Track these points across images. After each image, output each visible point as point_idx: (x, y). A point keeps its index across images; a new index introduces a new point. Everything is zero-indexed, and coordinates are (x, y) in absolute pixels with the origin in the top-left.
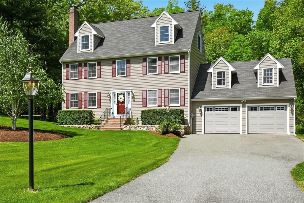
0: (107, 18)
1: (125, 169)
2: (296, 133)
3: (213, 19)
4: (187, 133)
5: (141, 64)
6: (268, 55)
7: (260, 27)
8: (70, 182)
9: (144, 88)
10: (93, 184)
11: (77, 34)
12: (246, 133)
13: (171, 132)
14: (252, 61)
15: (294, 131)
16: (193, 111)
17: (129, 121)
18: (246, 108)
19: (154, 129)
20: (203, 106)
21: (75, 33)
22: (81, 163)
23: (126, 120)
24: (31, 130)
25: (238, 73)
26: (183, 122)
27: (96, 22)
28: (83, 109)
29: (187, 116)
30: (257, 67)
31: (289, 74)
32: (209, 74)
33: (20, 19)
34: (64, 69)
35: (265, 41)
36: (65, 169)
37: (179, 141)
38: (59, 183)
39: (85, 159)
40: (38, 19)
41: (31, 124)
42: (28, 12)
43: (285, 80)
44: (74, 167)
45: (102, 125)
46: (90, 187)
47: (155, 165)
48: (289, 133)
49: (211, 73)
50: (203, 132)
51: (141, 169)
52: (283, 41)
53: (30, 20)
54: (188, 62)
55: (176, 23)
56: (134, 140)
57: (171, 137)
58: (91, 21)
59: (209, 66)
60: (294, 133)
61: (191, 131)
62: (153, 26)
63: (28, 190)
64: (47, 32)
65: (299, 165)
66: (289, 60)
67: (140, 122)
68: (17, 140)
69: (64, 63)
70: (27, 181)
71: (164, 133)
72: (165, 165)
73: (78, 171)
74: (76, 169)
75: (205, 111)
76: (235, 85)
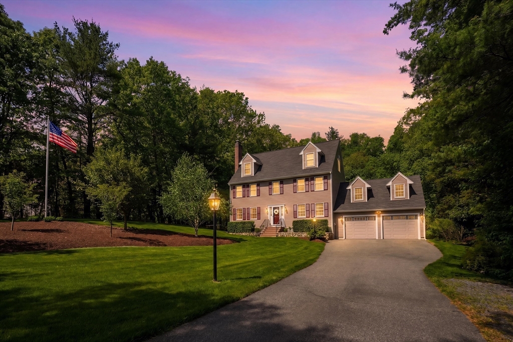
0: (264, 149)
1: (283, 266)
2: (426, 239)
3: (350, 146)
4: (331, 238)
5: (292, 185)
6: (399, 173)
7: (390, 149)
8: (242, 276)
9: (295, 204)
10: (260, 277)
11: (241, 163)
12: (382, 238)
13: (317, 238)
14: (385, 179)
15: (425, 236)
16: (335, 221)
17: (283, 230)
18: (381, 218)
19: (303, 236)
20: (344, 216)
21: (239, 161)
22: (250, 261)
23: (280, 228)
24: (215, 237)
25: (373, 189)
26: (328, 230)
27: (256, 153)
28: (246, 221)
29: (331, 225)
30: (390, 184)
31: (419, 189)
32: (348, 191)
33: (199, 154)
34: (231, 190)
35: (396, 161)
36: (238, 266)
37: (325, 245)
38: (235, 276)
39: (252, 259)
40: (213, 152)
41: (215, 233)
42: (205, 148)
43: (415, 194)
44: (245, 264)
45: (262, 232)
46: (258, 280)
47: (308, 264)
48: (419, 238)
49: (350, 190)
50: (344, 238)
51: (296, 266)
52: (412, 162)
53: (206, 154)
54: (330, 181)
55: (320, 151)
56: (288, 244)
57: (318, 242)
58: (252, 152)
59: (348, 184)
60: (425, 238)
61: (335, 237)
62: (300, 154)
63: (213, 281)
64: (218, 162)
65: (430, 265)
66: (418, 177)
67: (292, 230)
68: (200, 245)
69: (231, 185)
70: (212, 274)
71: (312, 239)
72: (315, 264)
73: (248, 268)
74: (246, 266)
75: (345, 221)
76: (371, 199)
